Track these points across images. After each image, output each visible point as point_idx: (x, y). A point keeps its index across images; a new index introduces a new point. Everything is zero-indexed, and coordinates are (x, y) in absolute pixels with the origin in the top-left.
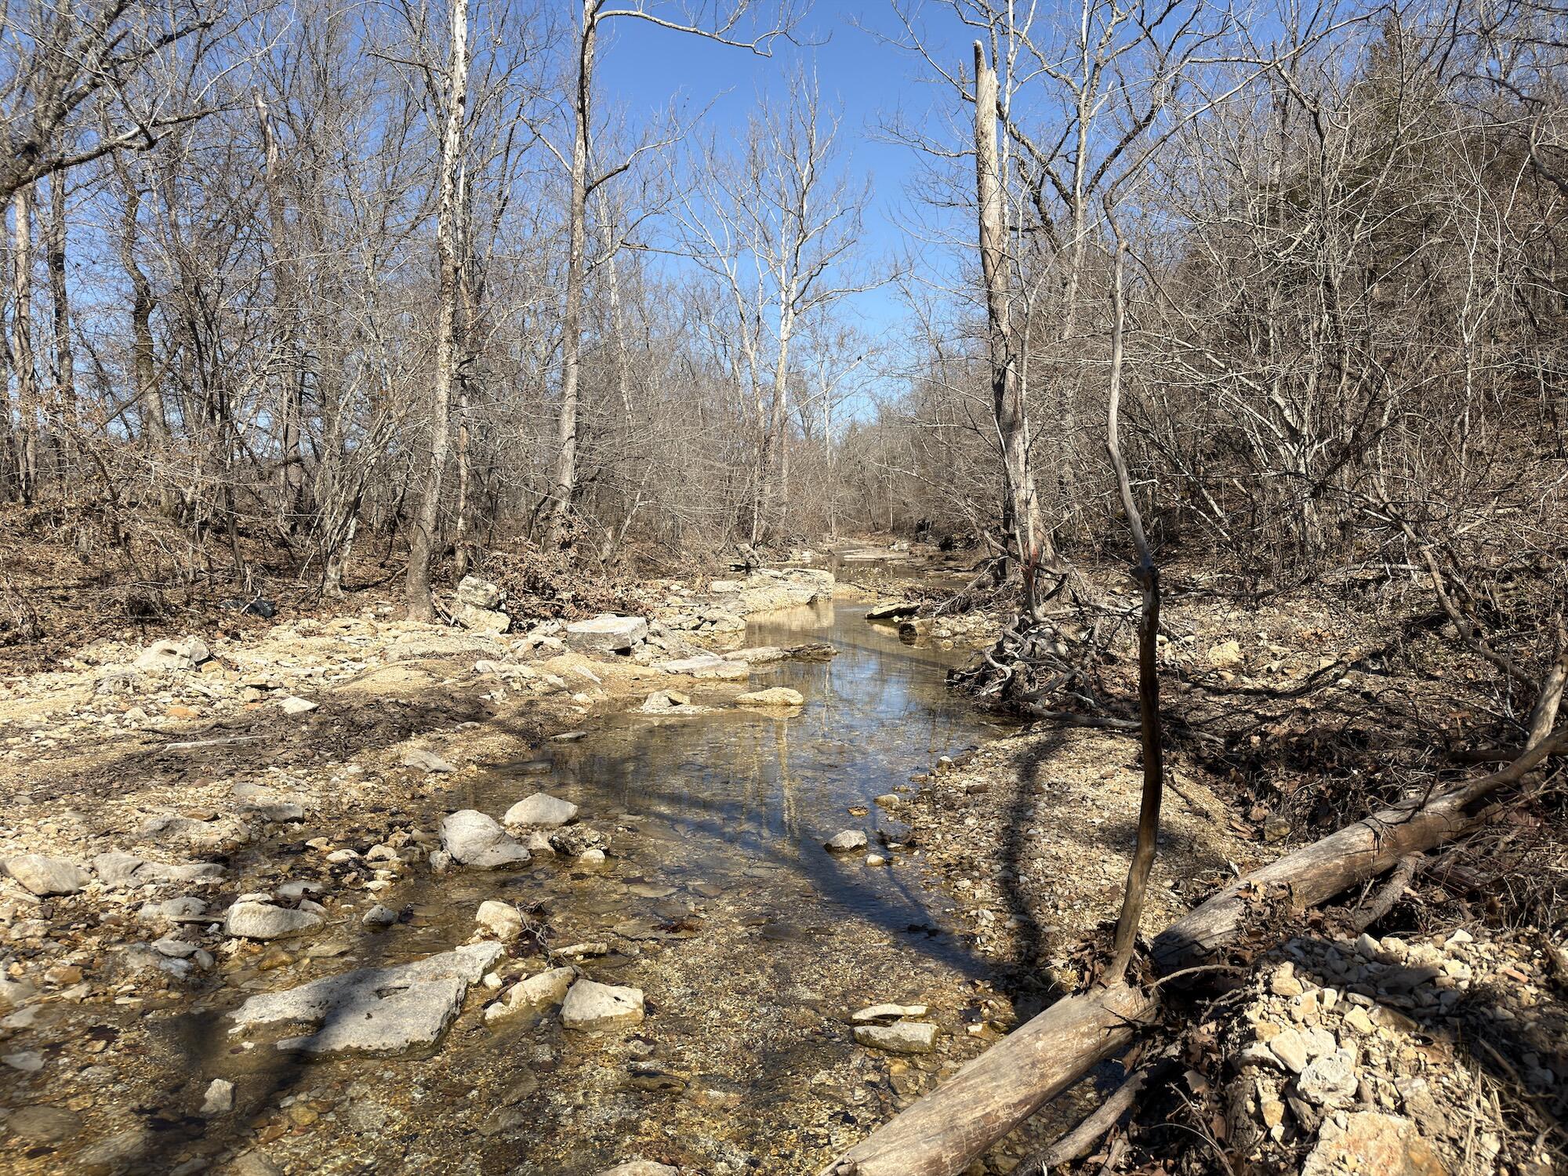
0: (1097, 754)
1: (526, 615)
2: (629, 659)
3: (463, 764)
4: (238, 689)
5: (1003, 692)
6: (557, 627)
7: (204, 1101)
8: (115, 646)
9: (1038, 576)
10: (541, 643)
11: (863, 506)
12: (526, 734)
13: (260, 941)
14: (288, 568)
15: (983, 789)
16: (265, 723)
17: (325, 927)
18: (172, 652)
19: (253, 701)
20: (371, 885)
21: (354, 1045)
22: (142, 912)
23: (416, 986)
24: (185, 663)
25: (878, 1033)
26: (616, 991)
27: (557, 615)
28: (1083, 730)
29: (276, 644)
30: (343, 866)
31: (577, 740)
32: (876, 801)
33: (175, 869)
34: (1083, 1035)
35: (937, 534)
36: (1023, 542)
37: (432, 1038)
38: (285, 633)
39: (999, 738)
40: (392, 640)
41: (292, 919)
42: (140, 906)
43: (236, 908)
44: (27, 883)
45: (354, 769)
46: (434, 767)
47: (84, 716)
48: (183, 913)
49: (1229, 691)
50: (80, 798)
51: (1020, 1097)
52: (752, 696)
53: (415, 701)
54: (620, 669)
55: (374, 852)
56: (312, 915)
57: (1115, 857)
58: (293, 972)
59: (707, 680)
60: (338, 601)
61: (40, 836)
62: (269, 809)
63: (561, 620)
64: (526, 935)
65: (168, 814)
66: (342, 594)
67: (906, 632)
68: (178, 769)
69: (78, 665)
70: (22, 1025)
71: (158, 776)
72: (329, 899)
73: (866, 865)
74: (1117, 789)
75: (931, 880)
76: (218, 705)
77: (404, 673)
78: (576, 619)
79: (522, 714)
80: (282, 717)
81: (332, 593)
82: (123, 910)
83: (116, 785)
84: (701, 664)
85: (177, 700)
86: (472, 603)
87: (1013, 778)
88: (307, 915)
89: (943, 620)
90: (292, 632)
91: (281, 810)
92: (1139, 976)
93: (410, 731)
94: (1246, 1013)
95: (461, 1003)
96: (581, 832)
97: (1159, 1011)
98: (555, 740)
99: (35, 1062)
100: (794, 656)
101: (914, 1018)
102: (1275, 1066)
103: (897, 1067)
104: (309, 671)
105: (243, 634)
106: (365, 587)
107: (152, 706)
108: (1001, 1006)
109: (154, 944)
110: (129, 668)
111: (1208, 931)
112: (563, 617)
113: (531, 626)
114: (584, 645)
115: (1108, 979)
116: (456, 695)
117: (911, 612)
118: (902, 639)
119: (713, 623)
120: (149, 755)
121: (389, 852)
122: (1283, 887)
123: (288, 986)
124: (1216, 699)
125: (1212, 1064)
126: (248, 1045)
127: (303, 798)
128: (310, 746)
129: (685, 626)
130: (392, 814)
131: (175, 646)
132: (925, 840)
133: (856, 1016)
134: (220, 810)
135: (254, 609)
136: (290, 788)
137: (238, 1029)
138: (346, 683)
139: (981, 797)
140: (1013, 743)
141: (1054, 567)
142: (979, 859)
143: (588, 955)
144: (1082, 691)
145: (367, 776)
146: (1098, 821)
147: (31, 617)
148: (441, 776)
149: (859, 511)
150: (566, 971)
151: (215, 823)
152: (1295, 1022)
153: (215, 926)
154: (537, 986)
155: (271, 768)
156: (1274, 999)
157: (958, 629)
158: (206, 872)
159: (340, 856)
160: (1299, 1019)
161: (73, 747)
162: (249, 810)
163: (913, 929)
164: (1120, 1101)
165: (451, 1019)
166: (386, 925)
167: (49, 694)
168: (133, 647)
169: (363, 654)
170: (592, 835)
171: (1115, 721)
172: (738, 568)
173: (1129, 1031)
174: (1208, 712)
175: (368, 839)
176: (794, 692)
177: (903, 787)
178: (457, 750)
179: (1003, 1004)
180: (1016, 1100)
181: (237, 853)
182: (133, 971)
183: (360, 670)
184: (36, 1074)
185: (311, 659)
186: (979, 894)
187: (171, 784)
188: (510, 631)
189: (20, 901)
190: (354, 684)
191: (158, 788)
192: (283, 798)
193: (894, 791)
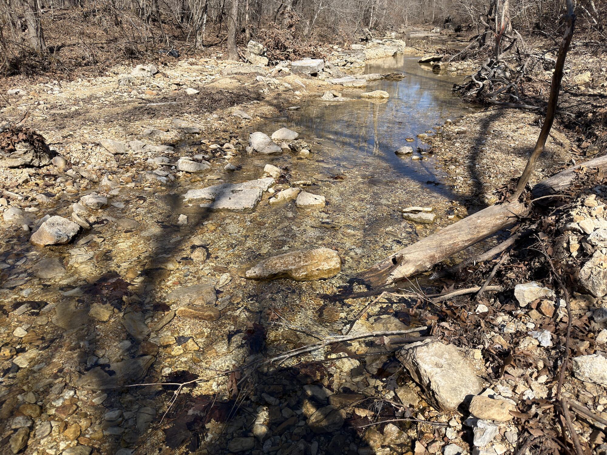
0: (516, 119)
1: (275, 58)
2: (316, 78)
3: (255, 116)
4: (169, 85)
5: (477, 94)
6: (287, 64)
7: (178, 221)
8: (123, 67)
9: (503, 40)
10: (281, 70)
11: (421, 11)
12: (277, 106)
13: (190, 173)
14: (182, 37)
15: (464, 132)
16: (181, 97)
17: (211, 170)
18: (144, 70)
19: (175, 90)
20: (225, 157)
21: (226, 207)
22: (148, 161)
23: (245, 190)
24: (149, 74)
25: (412, 216)
26: (315, 196)
27: (287, 58)
28: (512, 110)
29: (181, 68)
30: (215, 150)
31: (297, 109)
32: (417, 136)
33: (157, 147)
34: (497, 219)
35: (454, 24)
36: (498, 23)
37: (252, 207)
38: (184, 64)
39: (473, 113)
40: (224, 68)
41: (200, 166)
42: (147, 159)
43: (180, 161)
44: (108, 149)
45: (215, 116)
46: (244, 117)
47: (117, 93)
48: (162, 162)
49: (581, 95)
50: (121, 122)
51: (468, 238)
52: (367, 94)
53: (235, 91)
54: (313, 81)
55: (226, 145)
56: (206, 165)
57: (518, 159)
58: (202, 184)
59: (348, 87)
60: (202, 51)
61: (110, 134)
62: (187, 128)
63: (289, 61)
64: (282, 176)
65: (152, 128)
66: (203, 48)
67: (436, 69)
68: (153, 113)
69: (111, 74)
70: (115, 194)
71: (146, 115)
72: (212, 161)
73: (412, 159)
74: (523, 133)
75: (438, 166)
76: (163, 91)
77: (229, 81)
78: (295, 60)
79: (275, 98)
80: (187, 96)
81: (200, 47)
82: (142, 160)
83: (132, 118)
84: (346, 80)
85: (148, 88)
86: (253, 52)
87: (478, 128)
88: (205, 165)
89: (453, 63)
90: (186, 63)
91: (191, 129)
92: (525, 199)
93: (234, 103)
94: (571, 212)
95: (261, 197)
96: (300, 143)
97: (530, 213)
98: (288, 109)
99: (122, 206)
100: (386, 78)
101: (427, 212)
102: (580, 231)
103: (419, 227)
104: (194, 79)
105: (168, 64)
106: (212, 45)
107: (140, 90)
108: (463, 210)
109: (154, 171)
110: (129, 76)
111: (558, 184)
112: (290, 59)
113: (277, 63)
114: (298, 71)
115: (511, 199)
116: (250, 90)
117: (438, 60)
118: (434, 71)
119: (352, 63)
120: (142, 107)
121: (231, 146)
122: (595, 169)
123: (201, 188)
124: (575, 98)
125: (551, 230)
126: (191, 205)
127: (198, 126)
128: (198, 107)
129: (339, 64)
130: (231, 133)
131: (145, 67)
132: (437, 151)
133: (404, 210)
134: (169, 127)
135: (171, 54)
136: (193, 122)
137: (186, 200)
138: (208, 83)
139: (463, 135)
140: (480, 115)
141: (511, 35)
142: (460, 158)
143: (304, 185)
144: (514, 93)
145: (221, 119)
146: (513, 145)
147: (92, 55)
148: (247, 120)
149: (419, 13)
150: (296, 189)
151: (168, 133)
152: (592, 216)
153: (174, 167)
154: (287, 193)
155: (185, 114)
156: (584, 207)
157: (460, 67)
158: (168, 149)
159: (214, 146)
160: (594, 215)
161: (115, 104)
162: (180, 128)
163: (429, 183)
164: (509, 242)
165: (258, 202)
166: (233, 170)
167: (103, 85)
168: (130, 68)
169: (213, 73)
170: (304, 144)
171: (527, 106)
172: (363, 40)
173: (516, 219)
174: (570, 103)
175: (223, 141)
176: (385, 92)
177: (429, 131)
178: (252, 111)
179: (463, 209)
180: (466, 239)
181: (177, 144)
182: (148, 180)
183: (213, 79)
184: (123, 209)
185: (194, 74)
186: (458, 171)
187: (151, 118)
188: (268, 65)
189: (108, 155)
190: (212, 84)
191: (147, 120)
192: (191, 125)
193: (426, 132)
